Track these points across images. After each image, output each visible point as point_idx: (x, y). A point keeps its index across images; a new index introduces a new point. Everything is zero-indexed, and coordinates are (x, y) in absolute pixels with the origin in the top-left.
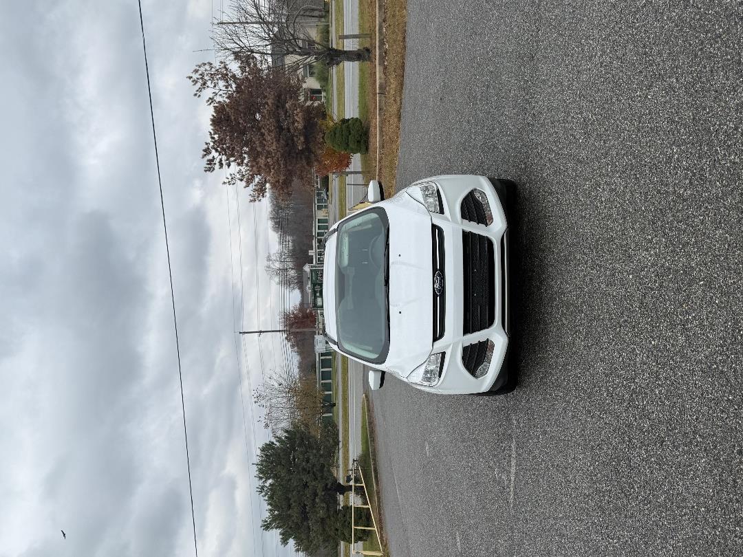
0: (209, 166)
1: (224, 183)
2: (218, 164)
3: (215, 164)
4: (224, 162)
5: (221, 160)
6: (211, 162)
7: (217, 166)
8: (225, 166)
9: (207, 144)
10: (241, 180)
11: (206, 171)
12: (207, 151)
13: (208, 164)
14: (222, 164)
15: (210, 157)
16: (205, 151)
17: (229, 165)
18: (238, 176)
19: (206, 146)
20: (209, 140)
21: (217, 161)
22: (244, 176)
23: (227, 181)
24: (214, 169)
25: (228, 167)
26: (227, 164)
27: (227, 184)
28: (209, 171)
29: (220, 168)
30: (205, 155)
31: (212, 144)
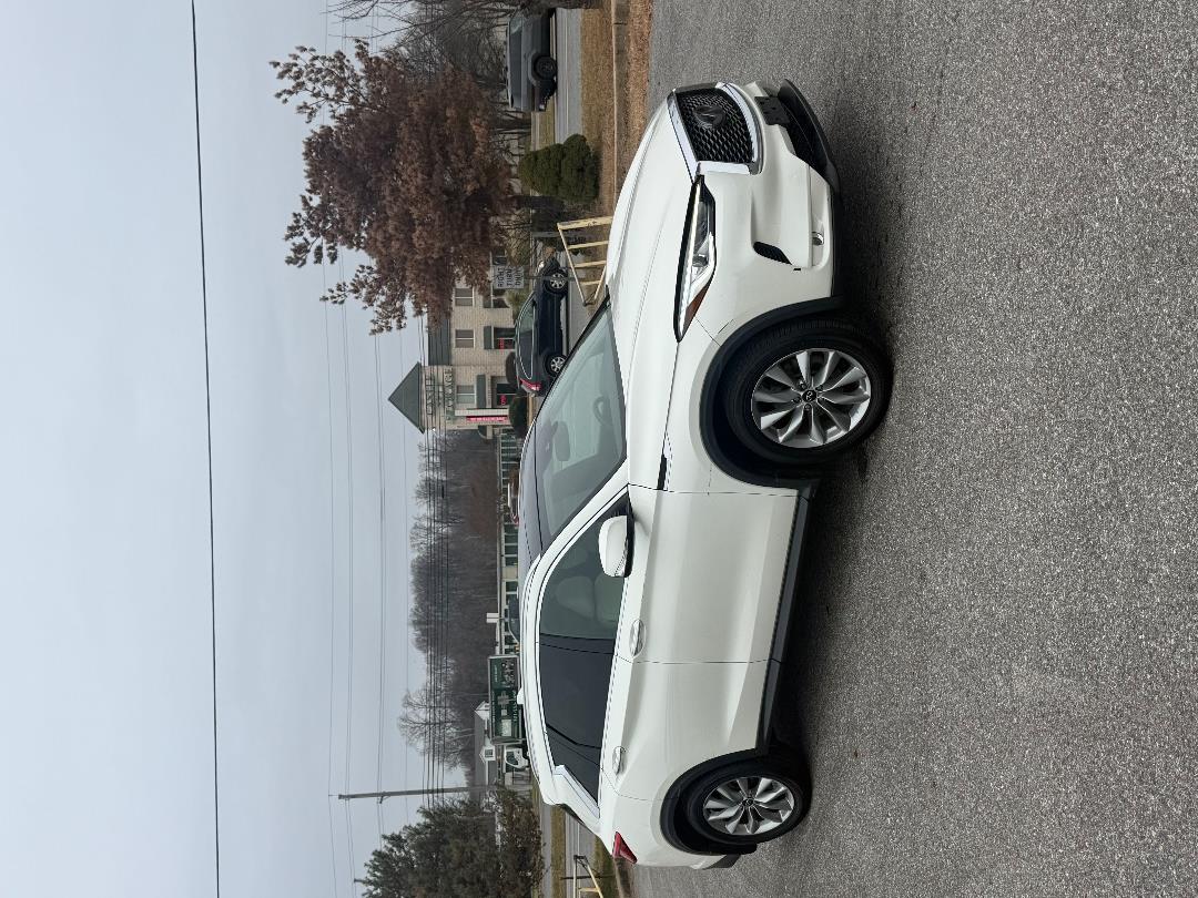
0: (297, 255)
1: (325, 299)
2: (313, 253)
3: (309, 251)
4: (325, 252)
5: (319, 248)
6: (301, 250)
7: (311, 257)
8: (326, 259)
9: (295, 215)
10: (357, 294)
11: (289, 263)
12: (293, 231)
13: (295, 251)
14: (321, 255)
15: (298, 240)
16: (290, 228)
17: (334, 258)
19: (294, 220)
20: (299, 208)
21: (313, 249)
23: (329, 295)
24: (304, 262)
25: (332, 262)
26: (330, 255)
27: (330, 301)
28: (295, 263)
29: (316, 262)
30: (291, 236)
31: (304, 215)
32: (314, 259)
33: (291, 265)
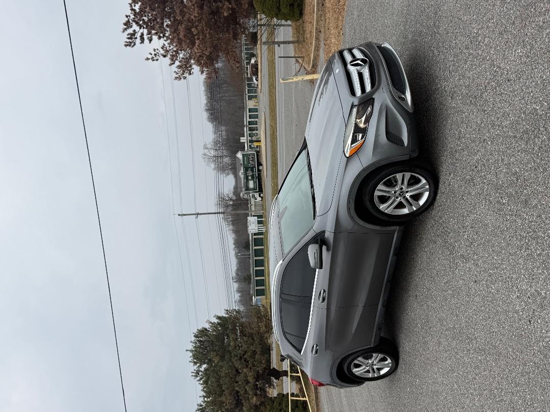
0: (130, 40)
1: (148, 59)
2: (139, 38)
3: (136, 38)
4: (145, 37)
5: (142, 34)
6: (132, 36)
7: (138, 41)
8: (146, 41)
9: (127, 16)
10: (165, 56)
11: (126, 46)
12: (128, 24)
13: (129, 38)
14: (143, 38)
15: (130, 31)
16: (125, 24)
17: (150, 40)
18: (162, 52)
19: (127, 19)
20: (129, 12)
21: (138, 35)
22: (168, 51)
23: (150, 57)
24: (135, 44)
25: (150, 42)
26: (148, 38)
27: (151, 60)
28: (130, 46)
29: (141, 43)
30: (126, 29)
31: (132, 17)
32: (140, 41)
33: (128, 47)
